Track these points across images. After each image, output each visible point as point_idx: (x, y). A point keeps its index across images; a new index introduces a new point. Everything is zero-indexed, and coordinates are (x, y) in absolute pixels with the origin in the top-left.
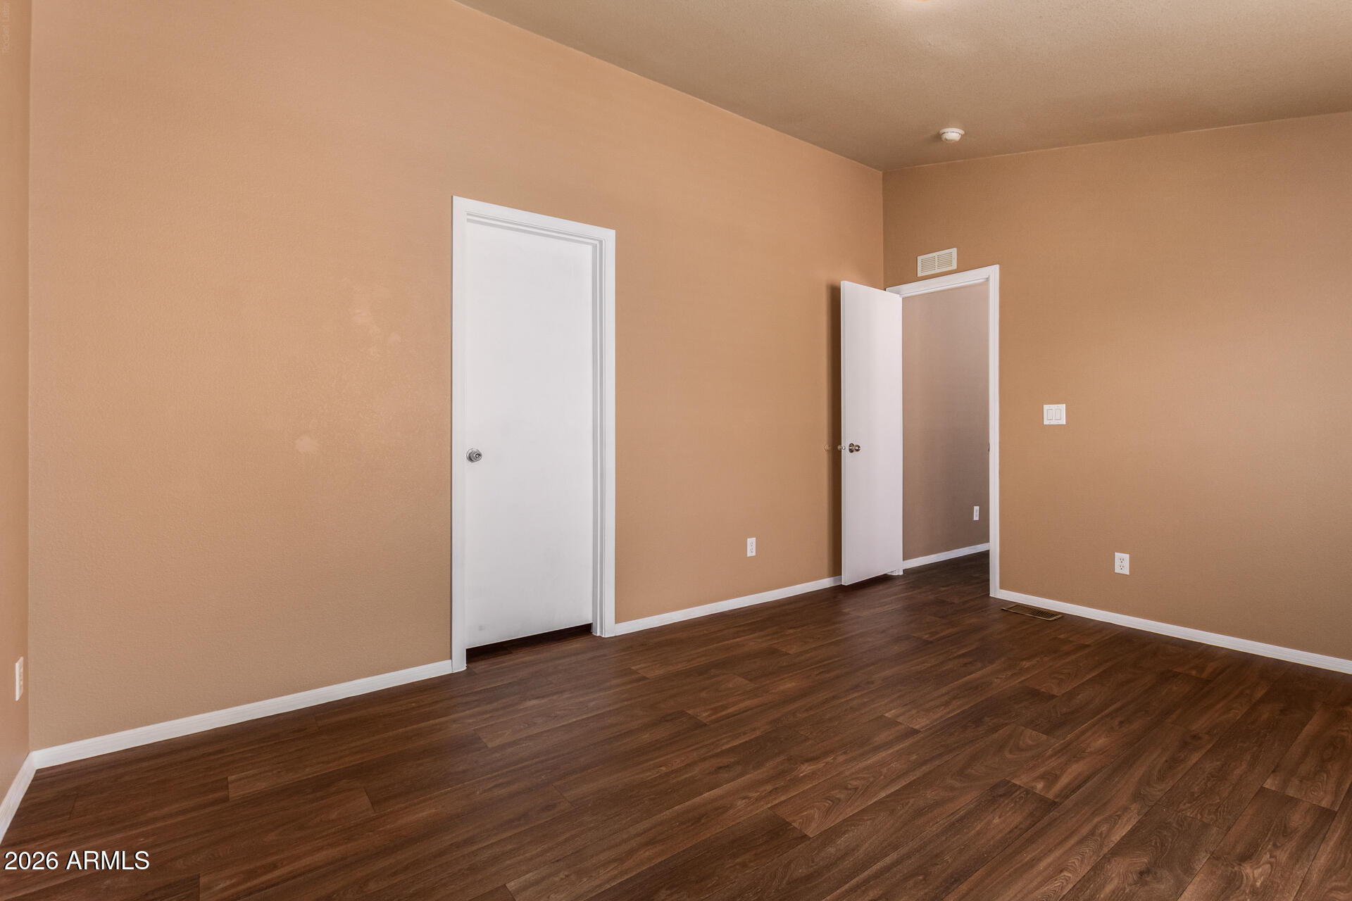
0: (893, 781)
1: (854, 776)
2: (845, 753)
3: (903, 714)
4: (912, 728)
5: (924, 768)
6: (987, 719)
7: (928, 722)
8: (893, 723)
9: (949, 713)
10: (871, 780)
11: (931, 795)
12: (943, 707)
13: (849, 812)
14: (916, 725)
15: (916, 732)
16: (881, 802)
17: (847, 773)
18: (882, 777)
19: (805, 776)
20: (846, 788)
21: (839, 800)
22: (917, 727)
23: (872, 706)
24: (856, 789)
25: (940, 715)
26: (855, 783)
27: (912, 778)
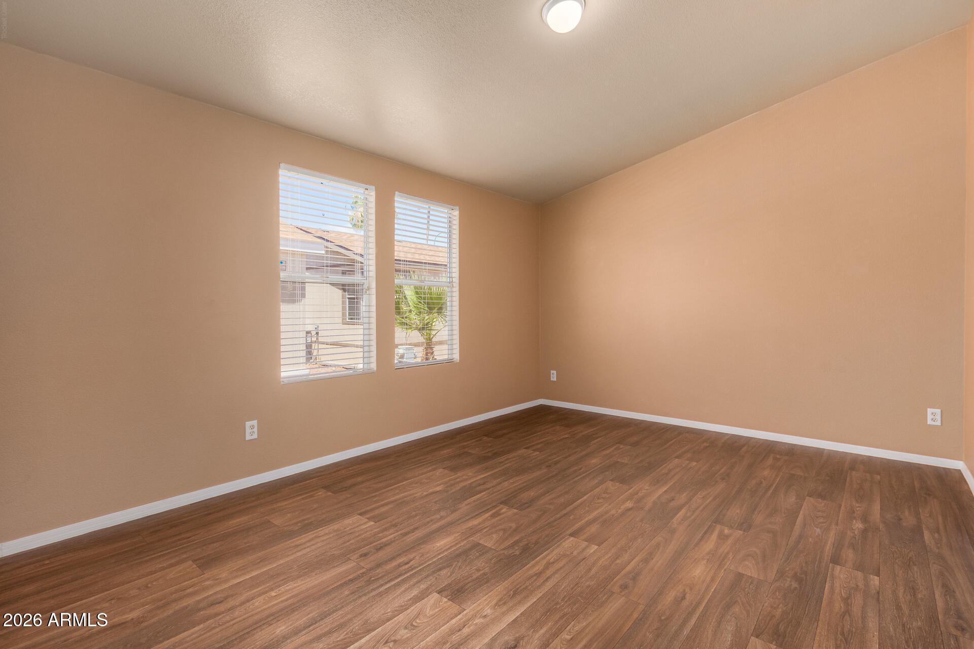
0: (581, 504)
1: (602, 504)
2: (613, 515)
3: (584, 550)
4: (575, 537)
5: (565, 512)
6: (517, 553)
7: (564, 544)
8: (590, 540)
9: (547, 556)
10: (592, 503)
11: (562, 500)
12: (551, 561)
13: (598, 490)
14: (572, 540)
15: (572, 535)
16: (585, 495)
17: (606, 505)
18: (587, 505)
19: (627, 501)
20: (603, 498)
21: (604, 493)
22: (572, 538)
23: (609, 555)
24: (598, 498)
25: (554, 553)
26: (600, 501)
27: (571, 507)
